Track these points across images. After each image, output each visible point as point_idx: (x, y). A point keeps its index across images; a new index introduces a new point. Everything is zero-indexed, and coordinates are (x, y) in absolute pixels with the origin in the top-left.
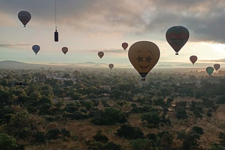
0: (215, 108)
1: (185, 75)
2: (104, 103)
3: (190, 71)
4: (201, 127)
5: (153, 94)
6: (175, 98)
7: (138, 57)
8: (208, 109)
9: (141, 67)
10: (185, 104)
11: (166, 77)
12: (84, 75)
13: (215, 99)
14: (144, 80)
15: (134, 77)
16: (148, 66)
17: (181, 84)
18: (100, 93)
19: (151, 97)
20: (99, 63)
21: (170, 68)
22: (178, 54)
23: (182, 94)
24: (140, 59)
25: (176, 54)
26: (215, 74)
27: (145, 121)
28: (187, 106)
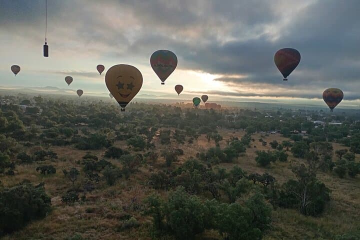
0: (196, 137)
1: (170, 106)
2: (84, 132)
3: (176, 103)
4: (183, 150)
5: (136, 124)
6: (159, 128)
7: (118, 83)
8: (190, 138)
9: (121, 95)
10: (169, 132)
11: (149, 108)
12: (50, 103)
13: (197, 130)
14: (124, 110)
15: (112, 106)
16: (129, 95)
17: (165, 115)
18: (77, 121)
19: (134, 127)
20: (64, 89)
21: (154, 98)
22: (164, 84)
23: (166, 125)
24: (120, 86)
25: (162, 84)
26: (201, 106)
27: (131, 146)
28: (171, 135)
